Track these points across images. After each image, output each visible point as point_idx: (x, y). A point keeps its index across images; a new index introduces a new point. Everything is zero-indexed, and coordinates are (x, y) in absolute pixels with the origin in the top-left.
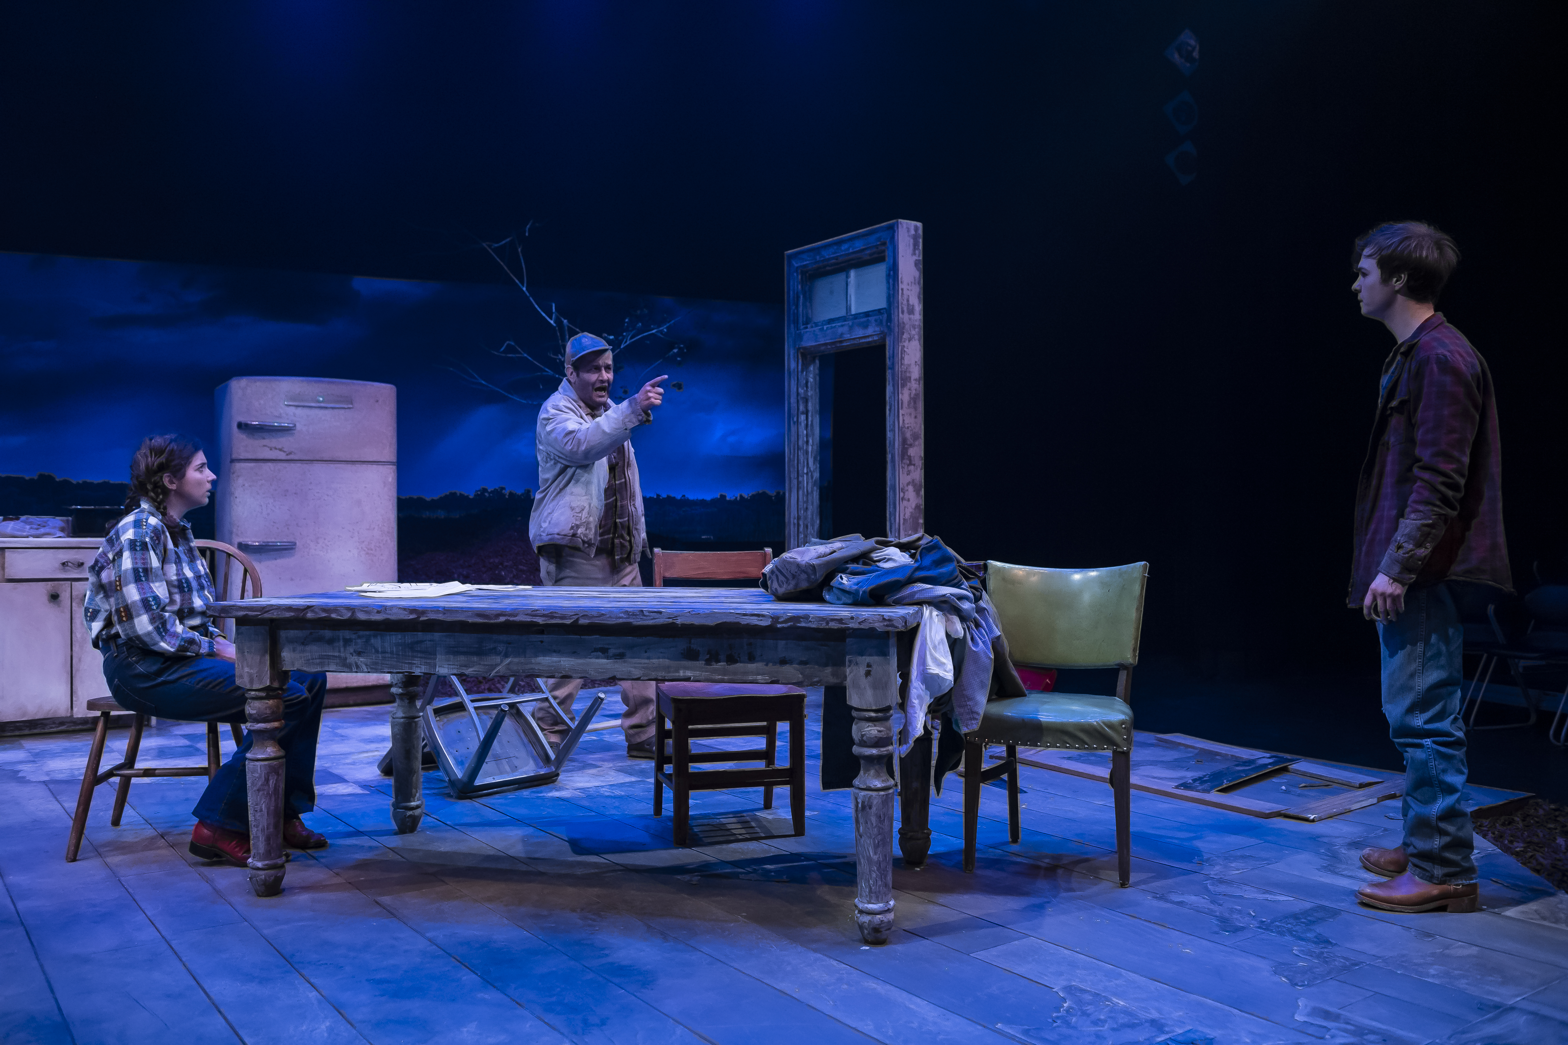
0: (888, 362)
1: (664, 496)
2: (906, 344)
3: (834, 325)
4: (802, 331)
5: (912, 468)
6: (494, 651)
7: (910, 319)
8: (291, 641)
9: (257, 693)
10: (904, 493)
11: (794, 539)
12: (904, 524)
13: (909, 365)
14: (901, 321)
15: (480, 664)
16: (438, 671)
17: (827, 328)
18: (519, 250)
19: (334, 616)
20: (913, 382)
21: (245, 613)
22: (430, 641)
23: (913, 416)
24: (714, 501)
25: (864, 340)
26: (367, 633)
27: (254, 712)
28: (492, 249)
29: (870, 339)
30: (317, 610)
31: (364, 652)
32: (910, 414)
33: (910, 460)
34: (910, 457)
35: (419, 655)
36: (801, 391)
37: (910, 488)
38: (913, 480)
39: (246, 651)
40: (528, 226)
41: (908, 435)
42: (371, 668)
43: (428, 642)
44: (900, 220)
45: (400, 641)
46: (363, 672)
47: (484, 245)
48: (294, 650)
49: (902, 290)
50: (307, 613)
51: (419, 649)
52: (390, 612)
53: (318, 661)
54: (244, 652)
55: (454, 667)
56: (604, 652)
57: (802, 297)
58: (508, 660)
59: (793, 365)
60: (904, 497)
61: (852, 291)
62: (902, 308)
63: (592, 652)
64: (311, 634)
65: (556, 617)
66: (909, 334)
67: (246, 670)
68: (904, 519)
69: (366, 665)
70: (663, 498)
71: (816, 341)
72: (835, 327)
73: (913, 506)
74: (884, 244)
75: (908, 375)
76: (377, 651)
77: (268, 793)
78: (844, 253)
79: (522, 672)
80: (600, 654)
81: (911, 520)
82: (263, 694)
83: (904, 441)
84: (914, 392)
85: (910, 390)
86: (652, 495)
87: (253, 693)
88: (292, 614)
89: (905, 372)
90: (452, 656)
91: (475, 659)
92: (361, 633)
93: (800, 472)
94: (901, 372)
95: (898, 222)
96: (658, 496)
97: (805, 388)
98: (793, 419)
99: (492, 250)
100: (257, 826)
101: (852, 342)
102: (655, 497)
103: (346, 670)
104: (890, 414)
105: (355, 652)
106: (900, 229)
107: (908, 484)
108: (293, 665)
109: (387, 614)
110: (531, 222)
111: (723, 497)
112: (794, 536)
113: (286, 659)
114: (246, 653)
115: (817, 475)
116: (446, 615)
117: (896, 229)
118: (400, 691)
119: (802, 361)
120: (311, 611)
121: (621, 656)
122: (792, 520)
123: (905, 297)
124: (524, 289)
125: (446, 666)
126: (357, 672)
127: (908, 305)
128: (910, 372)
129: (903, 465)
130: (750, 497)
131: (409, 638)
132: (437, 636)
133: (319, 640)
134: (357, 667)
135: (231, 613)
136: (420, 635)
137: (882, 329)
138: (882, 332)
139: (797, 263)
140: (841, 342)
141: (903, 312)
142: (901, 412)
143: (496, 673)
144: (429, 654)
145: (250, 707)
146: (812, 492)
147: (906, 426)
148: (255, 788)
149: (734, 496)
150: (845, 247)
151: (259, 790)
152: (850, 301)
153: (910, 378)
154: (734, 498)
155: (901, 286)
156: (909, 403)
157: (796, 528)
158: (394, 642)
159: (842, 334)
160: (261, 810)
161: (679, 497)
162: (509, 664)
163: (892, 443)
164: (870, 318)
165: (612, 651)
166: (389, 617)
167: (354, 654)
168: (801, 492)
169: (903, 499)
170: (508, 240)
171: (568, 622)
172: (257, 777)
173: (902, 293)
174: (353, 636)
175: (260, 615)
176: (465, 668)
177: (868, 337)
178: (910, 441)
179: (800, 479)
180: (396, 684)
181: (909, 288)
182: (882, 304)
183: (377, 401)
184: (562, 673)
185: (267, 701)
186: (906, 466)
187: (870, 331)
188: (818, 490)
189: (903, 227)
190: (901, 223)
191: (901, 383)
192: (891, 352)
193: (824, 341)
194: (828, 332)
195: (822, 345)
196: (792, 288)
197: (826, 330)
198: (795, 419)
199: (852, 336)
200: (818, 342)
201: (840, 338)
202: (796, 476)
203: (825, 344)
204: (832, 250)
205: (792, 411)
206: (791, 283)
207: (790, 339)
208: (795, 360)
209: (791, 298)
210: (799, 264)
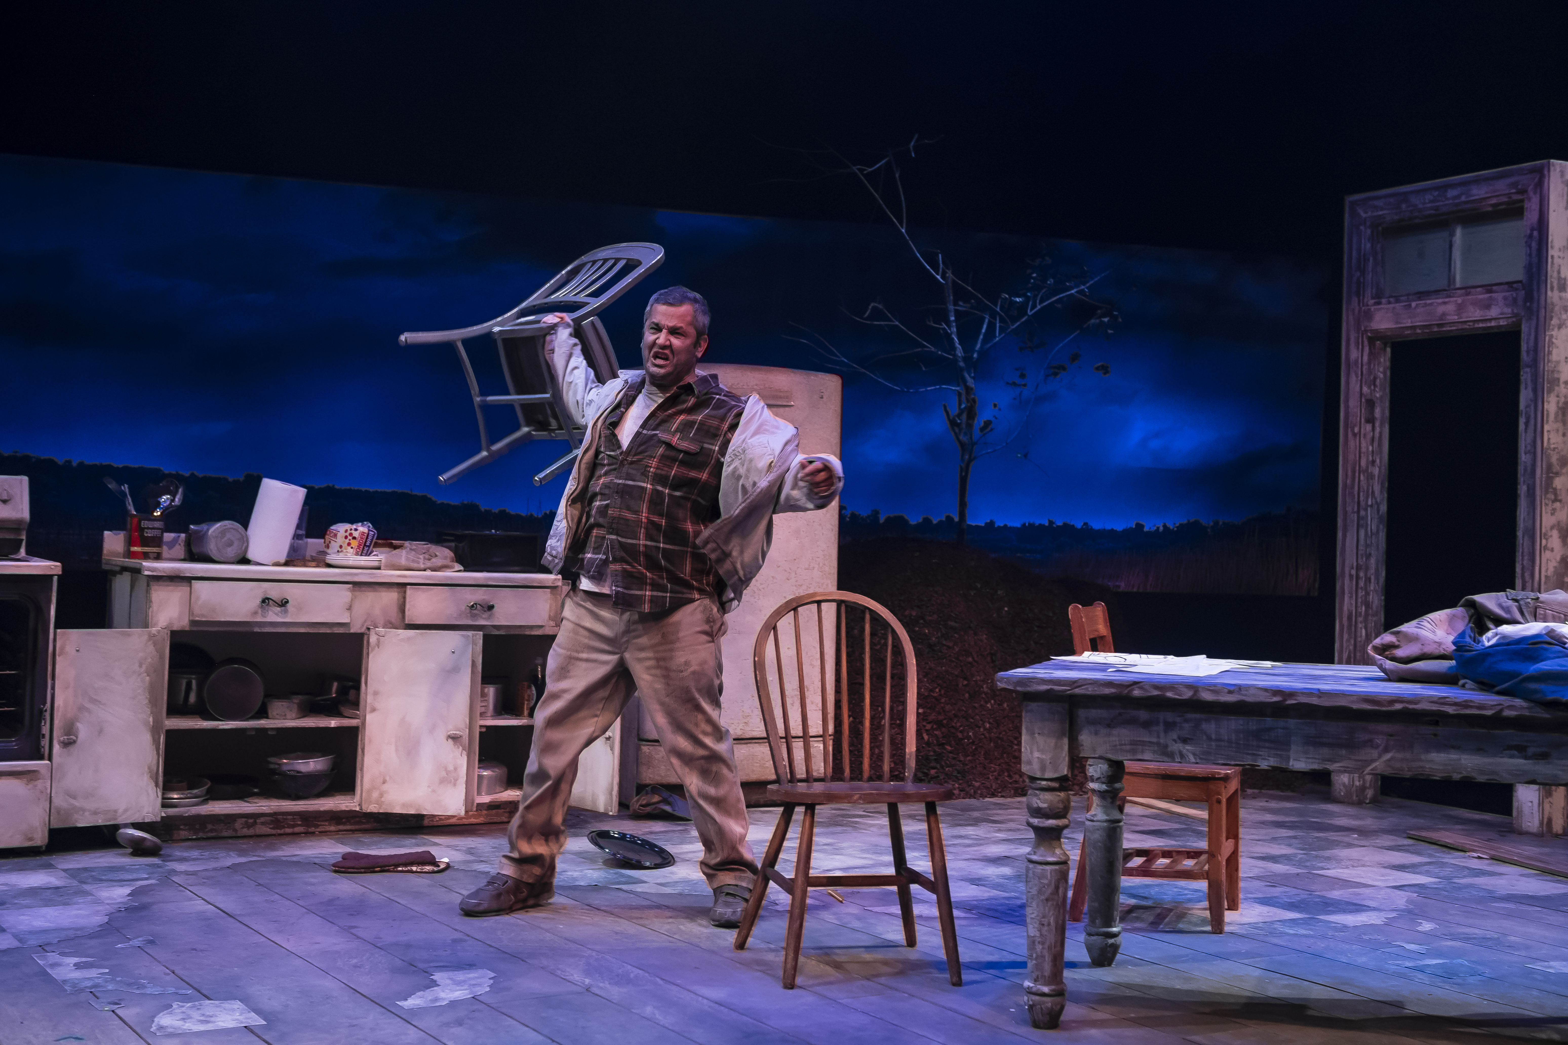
0: (1524, 356)
1: (1060, 523)
2: (1554, 333)
3: (1429, 302)
4: (1372, 309)
5: (1557, 505)
6: (1370, 744)
7: (1561, 298)
8: (1092, 722)
9: (1049, 783)
10: (1547, 539)
11: (1351, 597)
12: (1545, 583)
13: (1558, 362)
14: (1549, 301)
15: (1350, 759)
16: (1293, 766)
17: (1417, 305)
18: (897, 175)
19: (1169, 694)
20: (1562, 386)
21: (1049, 687)
22: (1283, 729)
23: (1561, 433)
24: (1126, 532)
25: (1481, 325)
26: (1198, 716)
27: (1045, 805)
28: (863, 175)
29: (1493, 324)
30: (1147, 687)
31: (1192, 739)
32: (1558, 431)
33: (1556, 495)
34: (1555, 489)
35: (1267, 745)
36: (1365, 389)
37: (1555, 534)
38: (1559, 522)
39: (1037, 731)
40: (912, 143)
41: (1554, 459)
42: (1200, 759)
43: (1280, 731)
44: (1552, 160)
45: (1241, 727)
46: (1189, 762)
47: (855, 169)
48: (1096, 733)
49: (1552, 257)
50: (1133, 690)
51: (1267, 738)
52: (1246, 692)
53: (1128, 747)
54: (1034, 734)
55: (1314, 761)
56: (1521, 750)
57: (1371, 259)
58: (1388, 756)
59: (1354, 354)
60: (1546, 545)
61: (1457, 254)
62: (1552, 283)
63: (1505, 750)
64: (1120, 714)
65: (1472, 707)
66: (1559, 319)
67: (1037, 754)
68: (1546, 577)
69: (1194, 754)
70: (1058, 526)
71: (1397, 323)
72: (1431, 304)
73: (1558, 558)
74: (1524, 191)
75: (1556, 375)
76: (1209, 739)
77: (1057, 904)
78: (1451, 201)
79: (1408, 771)
80: (1516, 752)
81: (1555, 578)
82: (1055, 785)
83: (1550, 466)
84: (1563, 400)
85: (1558, 396)
86: (1043, 523)
87: (1044, 783)
88: (1113, 690)
89: (1553, 372)
90: (1311, 748)
91: (1344, 752)
92: (1189, 716)
93: (1363, 503)
94: (1548, 371)
95: (1549, 163)
96: (1051, 522)
97: (1372, 387)
98: (1353, 430)
99: (866, 176)
100: (1043, 943)
101: (1460, 327)
102: (1047, 524)
103: (1166, 759)
104: (1526, 429)
105: (1179, 738)
106: (1552, 173)
107: (1552, 528)
108: (1094, 751)
109: (1243, 695)
110: (916, 136)
111: (1140, 526)
112: (1350, 593)
113: (1085, 744)
114: (1036, 735)
115: (1384, 508)
116: (1322, 699)
117: (1546, 172)
118: (1104, 787)
119: (1370, 349)
120: (1139, 688)
121: (1544, 756)
122: (1347, 570)
123: (1556, 267)
124: (903, 231)
125: (1303, 759)
126: (1180, 762)
127: (1559, 278)
128: (1559, 372)
129: (1547, 502)
130: (1177, 527)
131: (1253, 724)
132: (1292, 723)
133: (1132, 722)
134: (1182, 756)
135: (1029, 686)
136: (1269, 721)
137: (1515, 311)
138: (1516, 315)
139: (1366, 213)
140: (1439, 325)
141: (1552, 289)
142: (1546, 428)
143: (1371, 770)
144: (1281, 745)
145: (1040, 799)
146: (1378, 532)
147: (1552, 446)
148: (1043, 897)
149: (1155, 526)
150: (1451, 193)
151: (1047, 900)
152: (1455, 268)
153: (1558, 379)
154: (1155, 528)
155: (1551, 252)
156: (1556, 415)
157: (1354, 583)
158: (1233, 728)
159: (1444, 314)
160: (1049, 924)
161: (1079, 525)
162: (1389, 760)
163: (1529, 469)
164: (1494, 295)
165: (1531, 751)
166: (1244, 698)
167: (1178, 741)
168: (1362, 533)
169: (1546, 548)
170: (883, 162)
171: (1489, 713)
172: (1047, 885)
173: (1552, 263)
174: (1178, 720)
175: (1069, 690)
176: (1330, 763)
177: (1490, 320)
178: (1556, 468)
179: (1362, 513)
180: (1099, 778)
181: (1561, 254)
182: (1518, 274)
183: (822, 398)
184: (1461, 773)
185: (1059, 794)
186: (1551, 503)
187: (1494, 312)
188: (1385, 530)
189: (1555, 170)
190: (1553, 165)
191: (1548, 387)
192: (1532, 343)
193: (1412, 322)
194: (1418, 310)
195: (1407, 328)
196: (1355, 247)
197: (1415, 308)
198: (1356, 430)
199: (1461, 318)
200: (1401, 323)
201: (1440, 320)
202: (1356, 509)
203: (1413, 328)
204: (1428, 197)
205: (1350, 418)
206: (1355, 240)
207: (1351, 317)
208: (1358, 348)
209: (1354, 261)
210: (1369, 214)
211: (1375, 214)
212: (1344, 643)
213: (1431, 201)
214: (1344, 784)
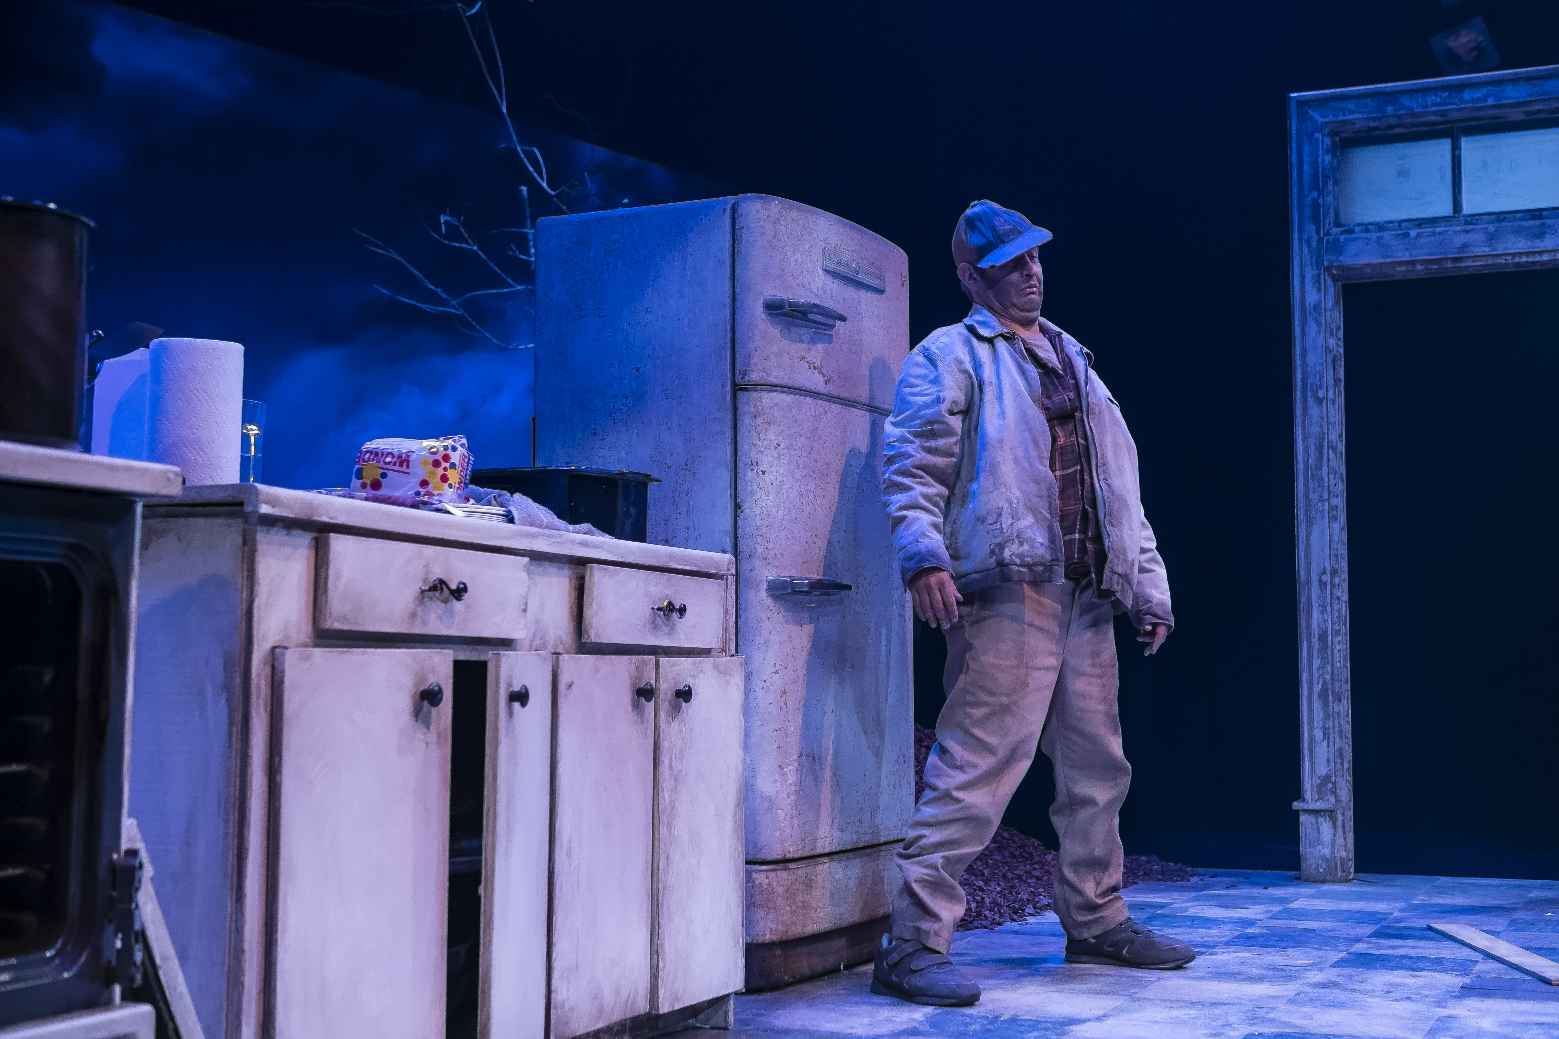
4: (1342, 238)
28: (466, 18)
29: (1545, 257)
36: (1332, 344)
47: (458, 7)
57: (1330, 177)
59: (1312, 297)
71: (1386, 257)
98: (1316, 395)
101: (1490, 261)
122: (1315, 577)
139: (1321, 115)
140: (1454, 260)
150: (1468, 95)
157: (1328, 592)
159: (1464, 245)
164: (1547, 221)
177: (1541, 253)
187: (1549, 243)
193: (1410, 255)
194: (1422, 241)
195: (1401, 263)
196: (1306, 159)
197: (1416, 237)
198: (1321, 394)
199: (1493, 250)
200: (1392, 257)
201: (1459, 252)
202: (1326, 497)
203: (1413, 263)
204: (1431, 99)
205: (1310, 379)
206: (1306, 150)
207: (1305, 250)
208: (1319, 290)
209: (1306, 178)
210: (1330, 118)
211: (1340, 118)
212: (1315, 671)
213: (1436, 104)
214: (1324, 858)
